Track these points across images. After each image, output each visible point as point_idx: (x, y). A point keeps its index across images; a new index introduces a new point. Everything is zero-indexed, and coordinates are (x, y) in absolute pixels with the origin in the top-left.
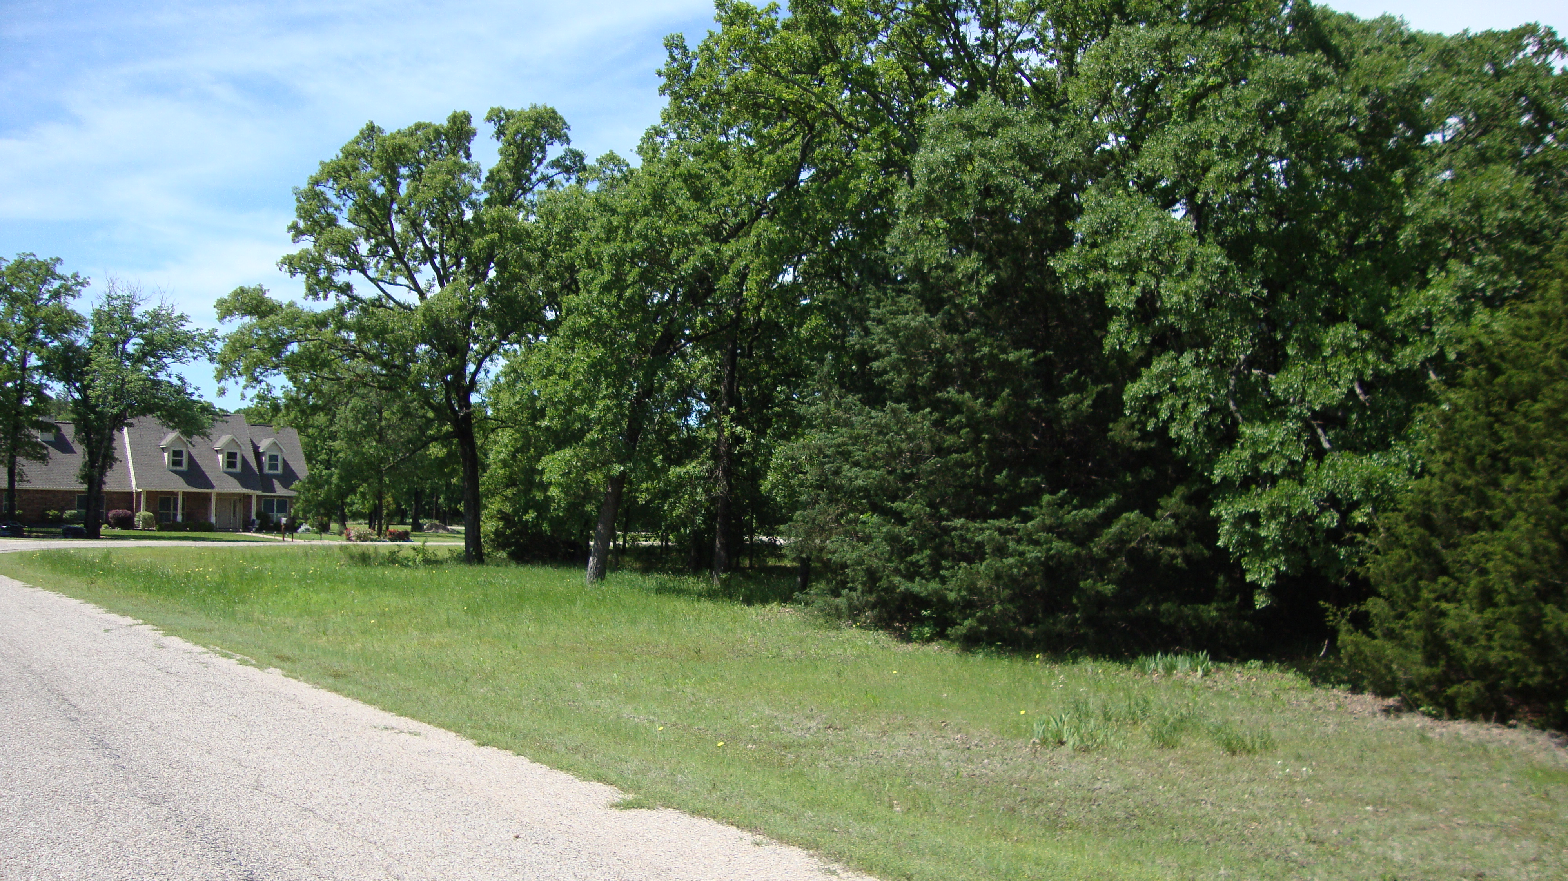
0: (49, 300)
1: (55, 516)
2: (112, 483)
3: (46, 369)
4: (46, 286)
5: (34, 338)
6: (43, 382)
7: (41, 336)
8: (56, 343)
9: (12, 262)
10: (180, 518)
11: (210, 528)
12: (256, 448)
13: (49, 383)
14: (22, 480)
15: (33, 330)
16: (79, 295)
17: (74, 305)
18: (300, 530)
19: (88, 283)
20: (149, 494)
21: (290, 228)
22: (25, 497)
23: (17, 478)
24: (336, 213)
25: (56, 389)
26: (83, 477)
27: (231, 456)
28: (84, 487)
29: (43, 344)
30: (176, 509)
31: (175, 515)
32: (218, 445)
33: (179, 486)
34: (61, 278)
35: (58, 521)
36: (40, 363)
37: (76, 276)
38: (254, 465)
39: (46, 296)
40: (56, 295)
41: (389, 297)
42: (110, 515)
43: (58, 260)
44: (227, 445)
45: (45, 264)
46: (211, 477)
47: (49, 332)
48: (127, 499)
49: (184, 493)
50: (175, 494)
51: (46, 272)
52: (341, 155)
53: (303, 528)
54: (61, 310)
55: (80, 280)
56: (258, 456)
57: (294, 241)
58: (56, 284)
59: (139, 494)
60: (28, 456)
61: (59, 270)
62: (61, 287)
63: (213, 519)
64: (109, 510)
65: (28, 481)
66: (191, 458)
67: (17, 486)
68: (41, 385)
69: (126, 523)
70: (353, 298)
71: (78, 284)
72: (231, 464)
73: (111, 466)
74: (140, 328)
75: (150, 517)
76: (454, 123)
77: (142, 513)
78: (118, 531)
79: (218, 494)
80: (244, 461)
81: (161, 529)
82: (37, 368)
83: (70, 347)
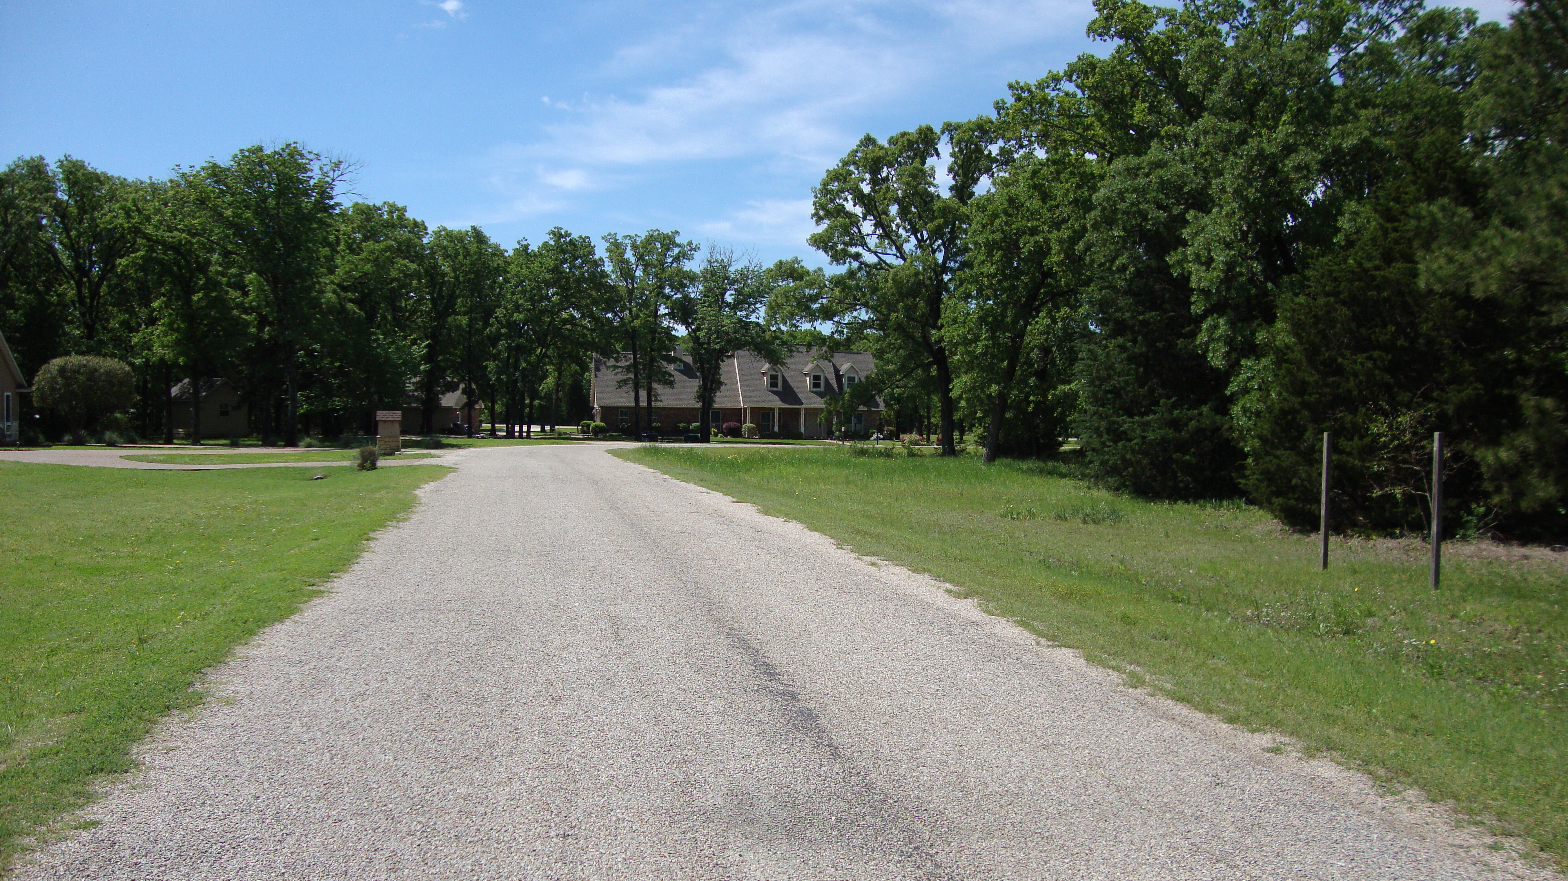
0: (672, 263)
1: (683, 427)
2: (722, 400)
3: (672, 315)
4: (669, 253)
5: (662, 293)
6: (671, 325)
7: (667, 291)
8: (679, 296)
9: (643, 237)
10: (776, 429)
11: (799, 436)
12: (837, 371)
13: (676, 326)
14: (656, 400)
15: (661, 287)
16: (693, 258)
17: (688, 266)
18: (872, 438)
19: (699, 248)
20: (752, 409)
21: (813, 216)
22: (663, 413)
23: (653, 399)
24: (844, 203)
25: (681, 331)
26: (699, 397)
27: (816, 378)
28: (699, 405)
29: (669, 297)
30: (773, 422)
31: (773, 426)
32: (806, 371)
33: (775, 403)
34: (679, 246)
35: (687, 430)
36: (667, 311)
37: (690, 244)
38: (835, 385)
39: (670, 260)
40: (677, 259)
41: (885, 262)
42: (724, 426)
43: (677, 232)
44: (812, 370)
45: (667, 236)
46: (800, 395)
47: (672, 286)
48: (737, 414)
49: (779, 408)
50: (773, 409)
51: (668, 241)
52: (840, 165)
53: (875, 436)
54: (679, 271)
55: (693, 246)
56: (839, 377)
57: (817, 224)
58: (676, 251)
59: (745, 409)
60: (659, 382)
61: (678, 240)
62: (680, 252)
63: (802, 429)
64: (724, 423)
65: (661, 401)
66: (784, 380)
67: (653, 405)
68: (668, 327)
69: (735, 433)
70: (861, 263)
71: (692, 249)
72: (816, 385)
73: (719, 388)
74: (732, 283)
75: (753, 428)
76: (920, 134)
77: (748, 425)
78: (729, 438)
79: (806, 409)
80: (827, 381)
81: (761, 438)
82: (666, 314)
83: (686, 297)
